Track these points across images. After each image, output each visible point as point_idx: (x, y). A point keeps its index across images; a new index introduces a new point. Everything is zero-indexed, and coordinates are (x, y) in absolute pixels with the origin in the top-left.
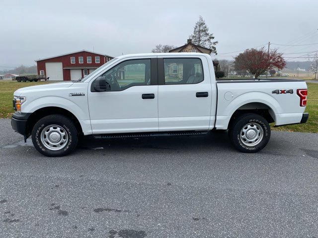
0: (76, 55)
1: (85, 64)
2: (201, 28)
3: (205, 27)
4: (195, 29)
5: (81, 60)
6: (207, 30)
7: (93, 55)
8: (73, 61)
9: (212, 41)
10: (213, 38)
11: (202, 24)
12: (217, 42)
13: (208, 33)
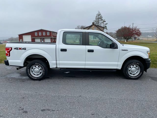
0: (38, 31)
1: (42, 36)
2: (99, 17)
3: (101, 16)
4: (96, 17)
5: (40, 34)
6: (102, 18)
7: (46, 31)
8: (36, 34)
9: (105, 23)
10: (105, 21)
11: (99, 15)
12: (107, 24)
13: (102, 19)
